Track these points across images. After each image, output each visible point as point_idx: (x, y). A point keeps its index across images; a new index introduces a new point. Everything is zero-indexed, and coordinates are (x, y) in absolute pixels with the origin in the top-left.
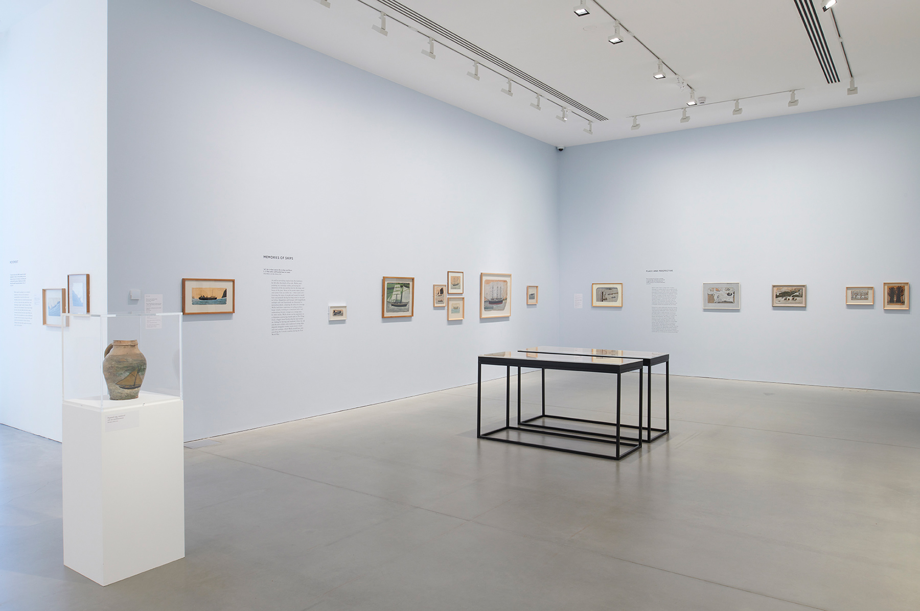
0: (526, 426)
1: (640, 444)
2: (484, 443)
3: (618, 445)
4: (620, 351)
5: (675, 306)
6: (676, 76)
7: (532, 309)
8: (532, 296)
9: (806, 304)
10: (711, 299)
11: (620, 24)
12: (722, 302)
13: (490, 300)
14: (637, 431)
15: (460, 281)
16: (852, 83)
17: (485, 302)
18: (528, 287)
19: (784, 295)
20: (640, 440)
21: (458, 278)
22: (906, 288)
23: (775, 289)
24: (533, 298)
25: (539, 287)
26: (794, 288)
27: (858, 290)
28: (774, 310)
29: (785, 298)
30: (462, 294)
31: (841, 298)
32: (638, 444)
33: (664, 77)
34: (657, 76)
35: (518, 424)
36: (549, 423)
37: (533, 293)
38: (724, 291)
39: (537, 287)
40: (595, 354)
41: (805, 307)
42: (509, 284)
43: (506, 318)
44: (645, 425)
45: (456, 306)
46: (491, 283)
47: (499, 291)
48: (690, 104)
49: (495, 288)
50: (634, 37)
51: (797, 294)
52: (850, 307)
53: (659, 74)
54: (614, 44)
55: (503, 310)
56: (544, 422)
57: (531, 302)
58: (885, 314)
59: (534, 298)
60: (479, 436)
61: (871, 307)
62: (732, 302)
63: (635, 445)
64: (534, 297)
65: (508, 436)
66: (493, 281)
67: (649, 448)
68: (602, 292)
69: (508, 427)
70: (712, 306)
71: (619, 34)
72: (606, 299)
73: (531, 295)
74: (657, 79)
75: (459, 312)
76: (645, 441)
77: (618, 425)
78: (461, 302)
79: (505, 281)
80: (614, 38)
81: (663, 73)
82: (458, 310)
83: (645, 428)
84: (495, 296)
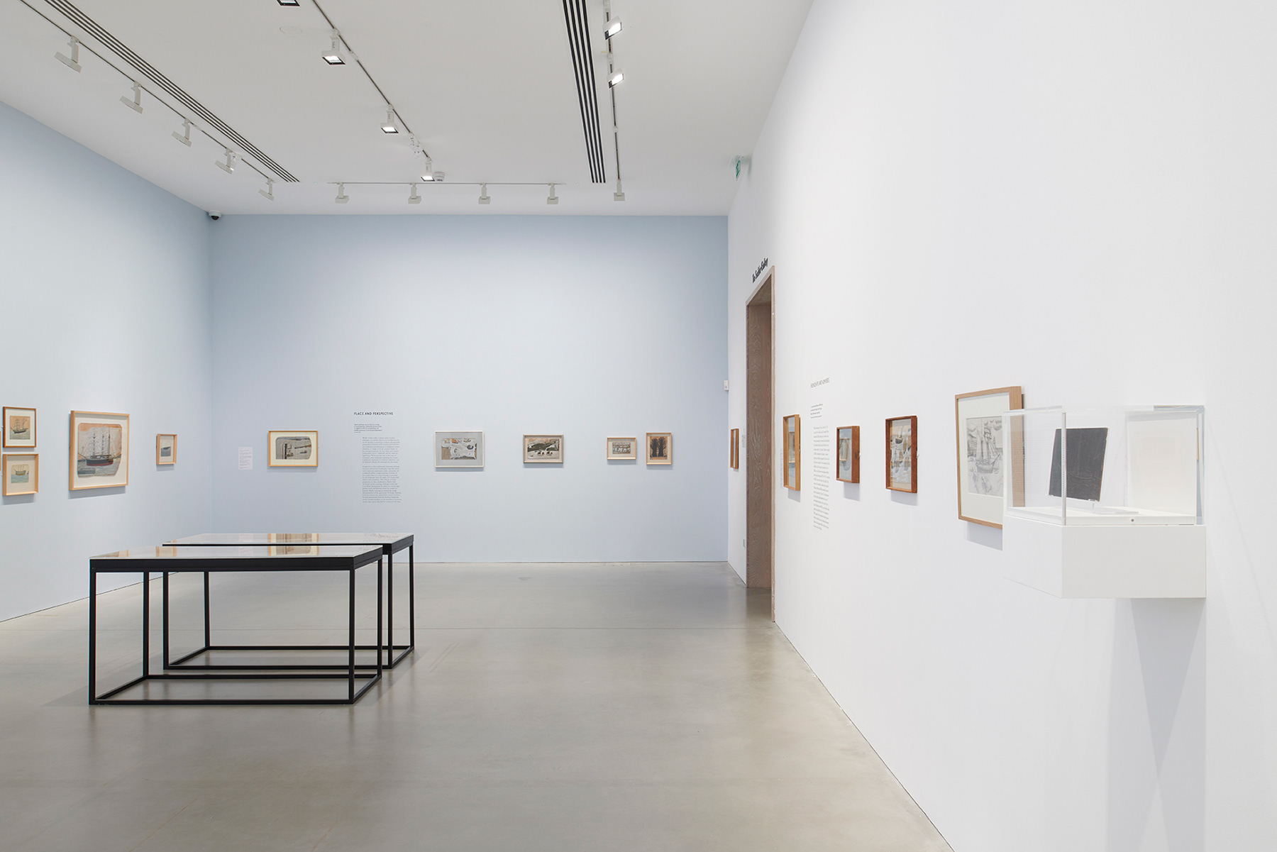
0: (177, 670)
1: (379, 673)
2: (103, 712)
3: (351, 679)
4: (314, 535)
5: (396, 464)
6: (410, 134)
7: (166, 473)
8: (166, 452)
9: (563, 460)
10: (446, 454)
11: (340, 36)
12: (461, 458)
13: (89, 458)
14: (374, 654)
15: (29, 425)
16: (619, 186)
17: (79, 461)
18: (158, 437)
19: (537, 447)
20: (379, 667)
21: (26, 419)
22: (669, 439)
23: (527, 439)
24: (168, 454)
25: (178, 437)
26: (549, 439)
27: (619, 442)
28: (526, 467)
29: (538, 452)
30: (33, 447)
31: (602, 451)
32: (376, 673)
33: (397, 132)
34: (387, 129)
35: (164, 668)
36: (217, 658)
37: (167, 446)
38: (463, 442)
39: (174, 436)
40: (274, 542)
41: (562, 463)
42: (124, 431)
43: (119, 489)
44: (385, 643)
45: (21, 470)
46: (91, 430)
47: (106, 444)
48: (425, 178)
49: (99, 437)
50: (358, 61)
51: (553, 446)
52: (611, 462)
53: (389, 126)
54: (331, 64)
55: (114, 474)
56: (207, 659)
57: (163, 460)
58: (649, 471)
59: (170, 455)
60: (93, 701)
61: (633, 462)
62: (473, 458)
63: (371, 676)
64: (170, 452)
65: (146, 693)
66: (94, 425)
67: (390, 676)
68: (286, 445)
69: (147, 677)
70: (447, 463)
71: (339, 50)
72: (292, 455)
73: (164, 448)
74: (386, 132)
75: (27, 480)
76: (385, 667)
77: (351, 648)
78: (31, 463)
79: (118, 426)
80: (331, 56)
81: (395, 126)
82: (24, 477)
83: (385, 648)
84: (99, 451)
